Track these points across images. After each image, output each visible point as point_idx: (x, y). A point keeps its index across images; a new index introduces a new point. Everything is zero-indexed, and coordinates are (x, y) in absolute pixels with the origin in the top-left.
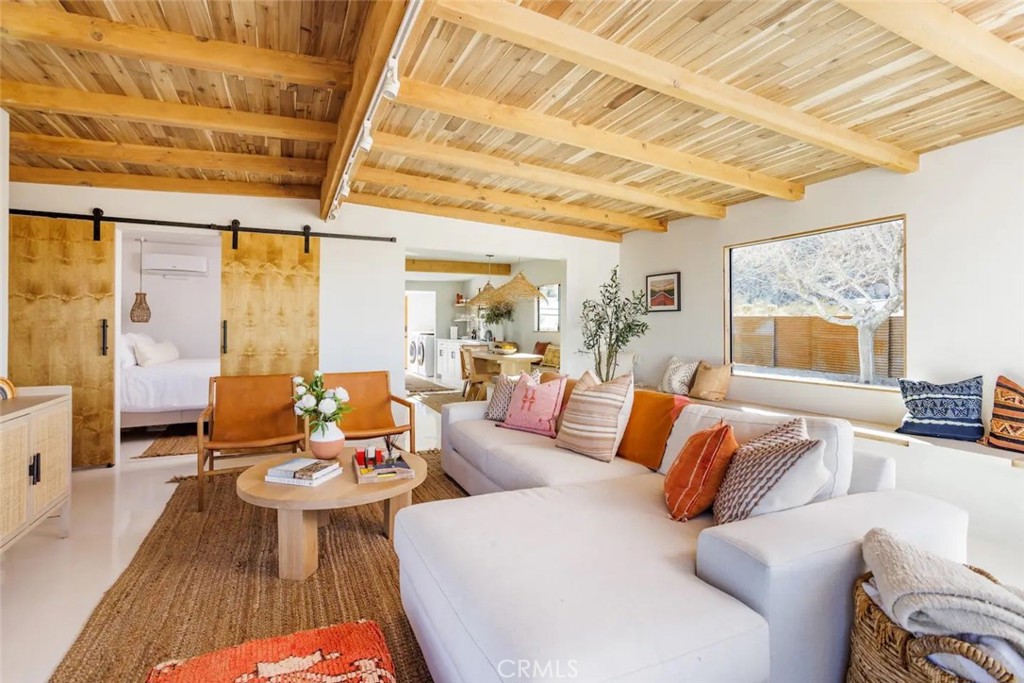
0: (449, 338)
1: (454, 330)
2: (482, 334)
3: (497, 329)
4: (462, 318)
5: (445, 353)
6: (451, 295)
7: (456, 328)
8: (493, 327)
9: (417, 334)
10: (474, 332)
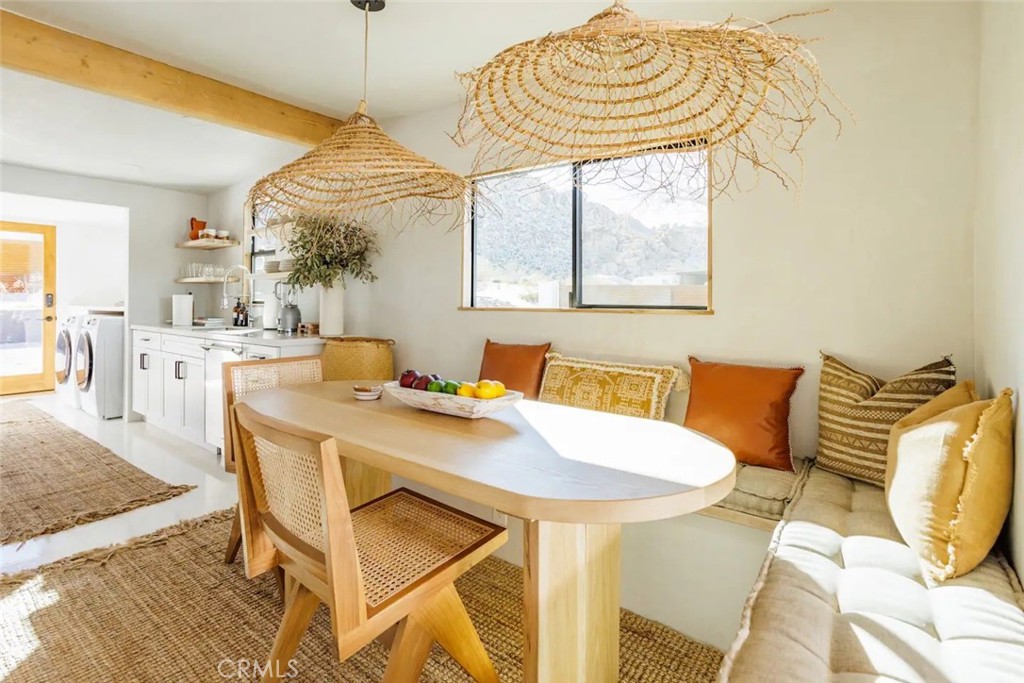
0: (168, 322)
1: (183, 305)
2: (267, 313)
3: (326, 304)
4: (207, 274)
5: (153, 361)
6: (173, 217)
7: (189, 299)
8: (308, 298)
9: (82, 312)
10: (240, 308)
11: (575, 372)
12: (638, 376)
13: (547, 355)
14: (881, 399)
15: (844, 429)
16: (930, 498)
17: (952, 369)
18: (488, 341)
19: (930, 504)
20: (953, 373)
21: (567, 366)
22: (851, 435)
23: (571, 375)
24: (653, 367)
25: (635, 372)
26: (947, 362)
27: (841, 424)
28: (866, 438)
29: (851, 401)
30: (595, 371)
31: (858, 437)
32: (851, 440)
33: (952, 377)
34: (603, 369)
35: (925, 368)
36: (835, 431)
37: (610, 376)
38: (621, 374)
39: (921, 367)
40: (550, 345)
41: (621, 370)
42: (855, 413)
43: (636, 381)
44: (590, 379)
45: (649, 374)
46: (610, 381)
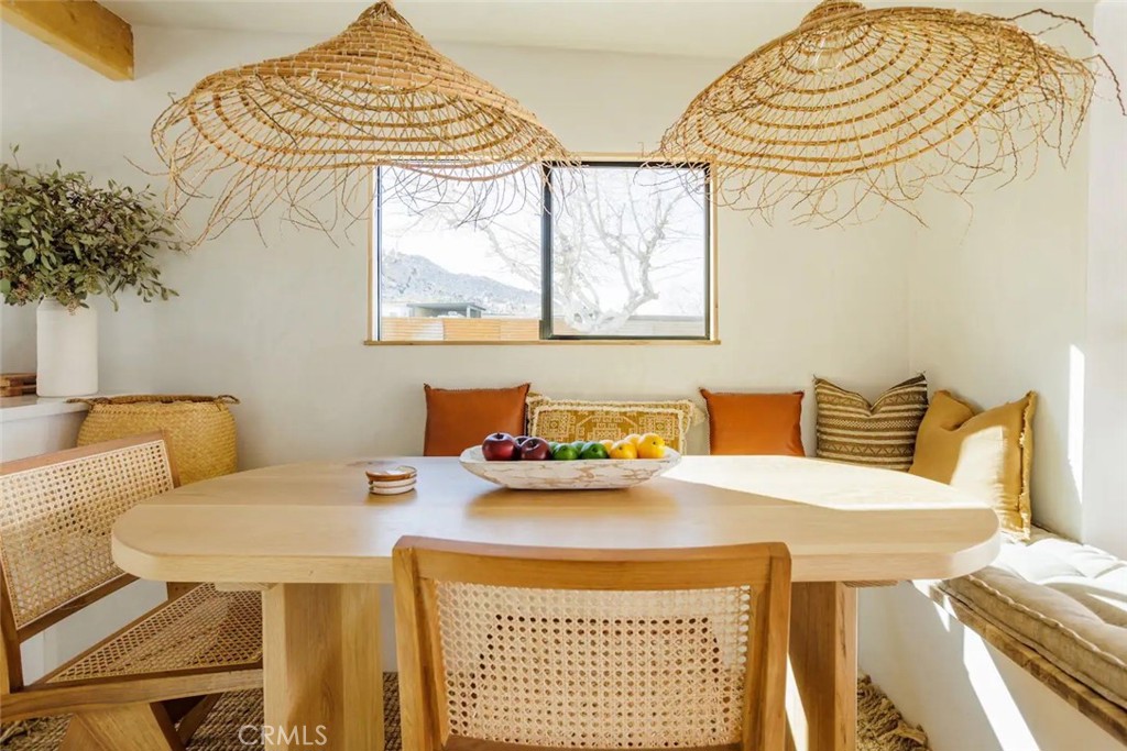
11: (583, 417)
12: (659, 413)
13: (529, 400)
14: (883, 412)
15: (856, 441)
16: (1000, 481)
17: (924, 382)
18: (427, 387)
19: (1001, 485)
20: (925, 386)
21: (568, 411)
22: (863, 445)
23: (578, 422)
24: (670, 402)
25: (655, 410)
26: (922, 378)
27: (853, 437)
28: (877, 446)
29: (862, 416)
30: (607, 413)
31: (869, 446)
32: (862, 449)
33: (925, 389)
34: (616, 410)
35: (904, 384)
36: (845, 444)
37: (629, 417)
38: (640, 414)
39: (901, 382)
40: (528, 386)
41: (640, 409)
42: (868, 425)
43: (659, 419)
44: (607, 424)
45: (671, 410)
46: (631, 422)
